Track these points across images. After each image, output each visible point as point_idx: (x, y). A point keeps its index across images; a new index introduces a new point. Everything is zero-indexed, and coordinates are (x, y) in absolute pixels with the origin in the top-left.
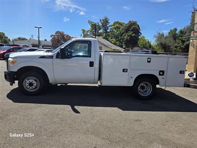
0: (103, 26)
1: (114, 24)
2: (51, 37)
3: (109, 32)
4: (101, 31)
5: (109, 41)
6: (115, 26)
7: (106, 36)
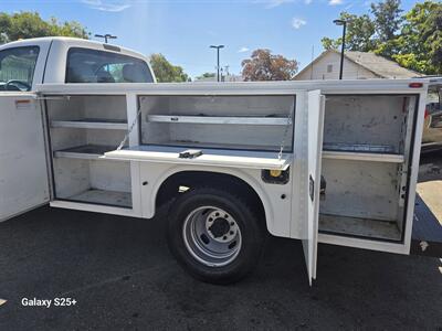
0: (381, 21)
1: (415, 11)
2: (243, 64)
3: (398, 37)
4: (375, 36)
5: (394, 60)
6: (418, 18)
7: (388, 49)
